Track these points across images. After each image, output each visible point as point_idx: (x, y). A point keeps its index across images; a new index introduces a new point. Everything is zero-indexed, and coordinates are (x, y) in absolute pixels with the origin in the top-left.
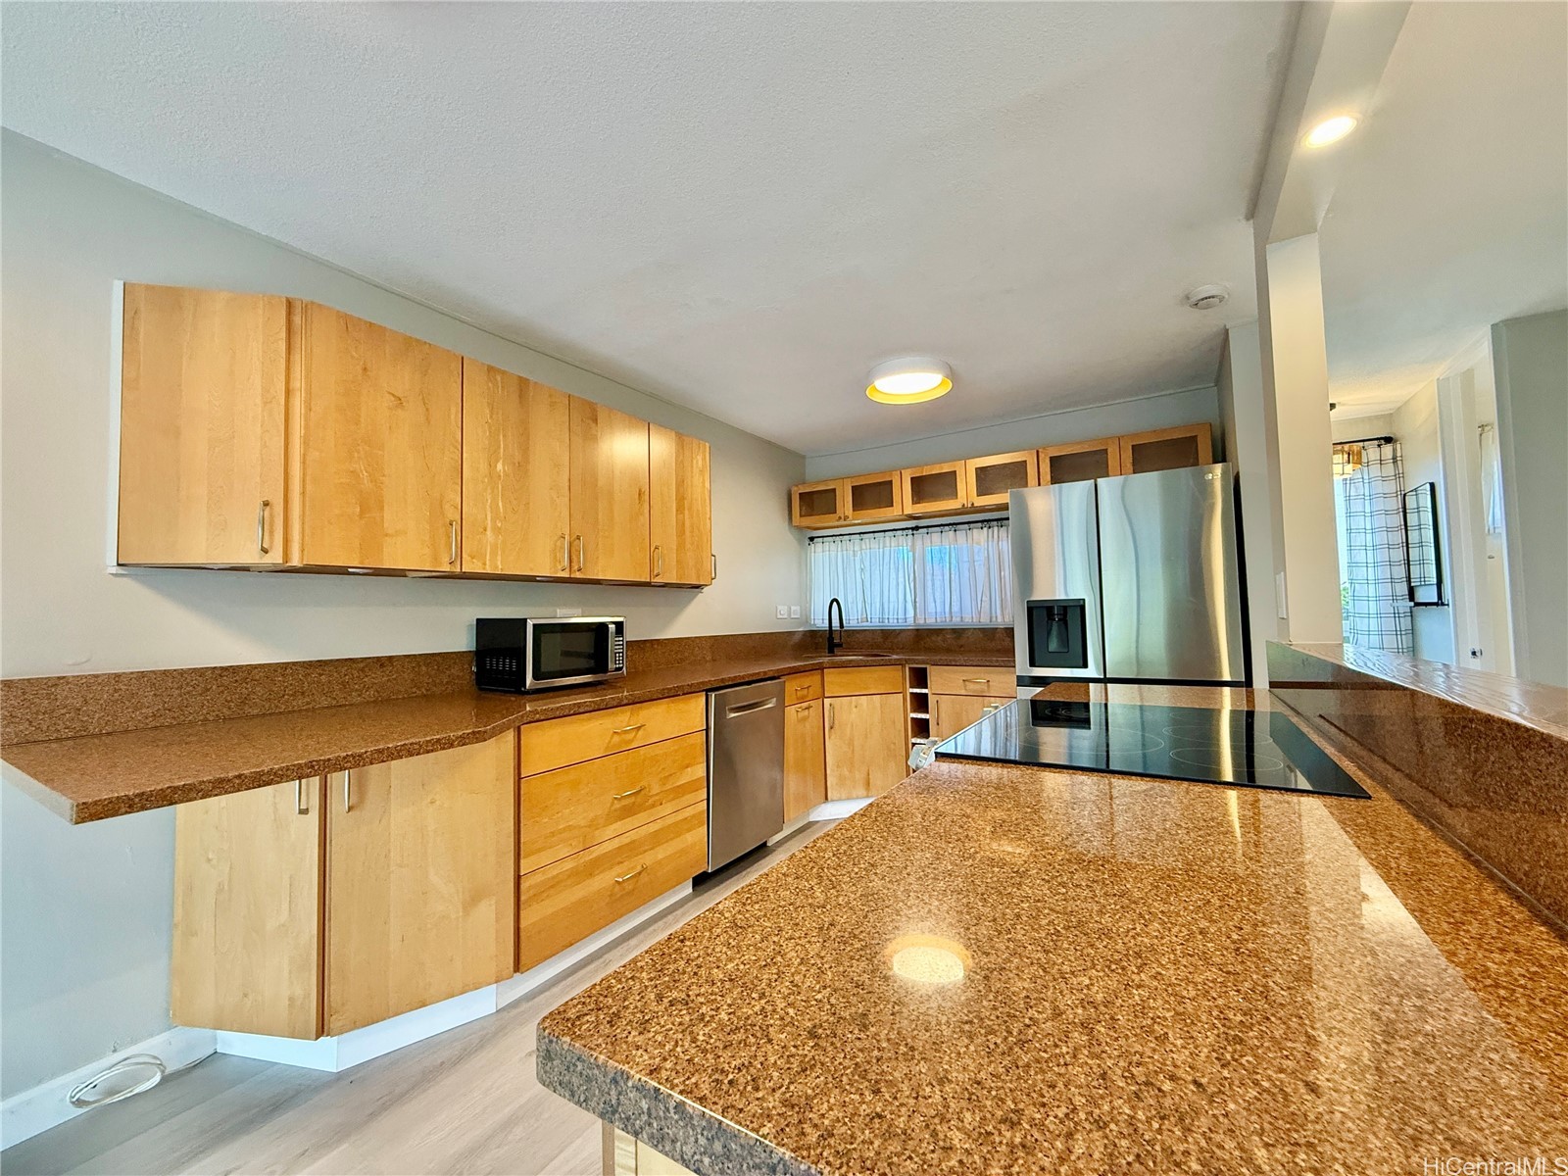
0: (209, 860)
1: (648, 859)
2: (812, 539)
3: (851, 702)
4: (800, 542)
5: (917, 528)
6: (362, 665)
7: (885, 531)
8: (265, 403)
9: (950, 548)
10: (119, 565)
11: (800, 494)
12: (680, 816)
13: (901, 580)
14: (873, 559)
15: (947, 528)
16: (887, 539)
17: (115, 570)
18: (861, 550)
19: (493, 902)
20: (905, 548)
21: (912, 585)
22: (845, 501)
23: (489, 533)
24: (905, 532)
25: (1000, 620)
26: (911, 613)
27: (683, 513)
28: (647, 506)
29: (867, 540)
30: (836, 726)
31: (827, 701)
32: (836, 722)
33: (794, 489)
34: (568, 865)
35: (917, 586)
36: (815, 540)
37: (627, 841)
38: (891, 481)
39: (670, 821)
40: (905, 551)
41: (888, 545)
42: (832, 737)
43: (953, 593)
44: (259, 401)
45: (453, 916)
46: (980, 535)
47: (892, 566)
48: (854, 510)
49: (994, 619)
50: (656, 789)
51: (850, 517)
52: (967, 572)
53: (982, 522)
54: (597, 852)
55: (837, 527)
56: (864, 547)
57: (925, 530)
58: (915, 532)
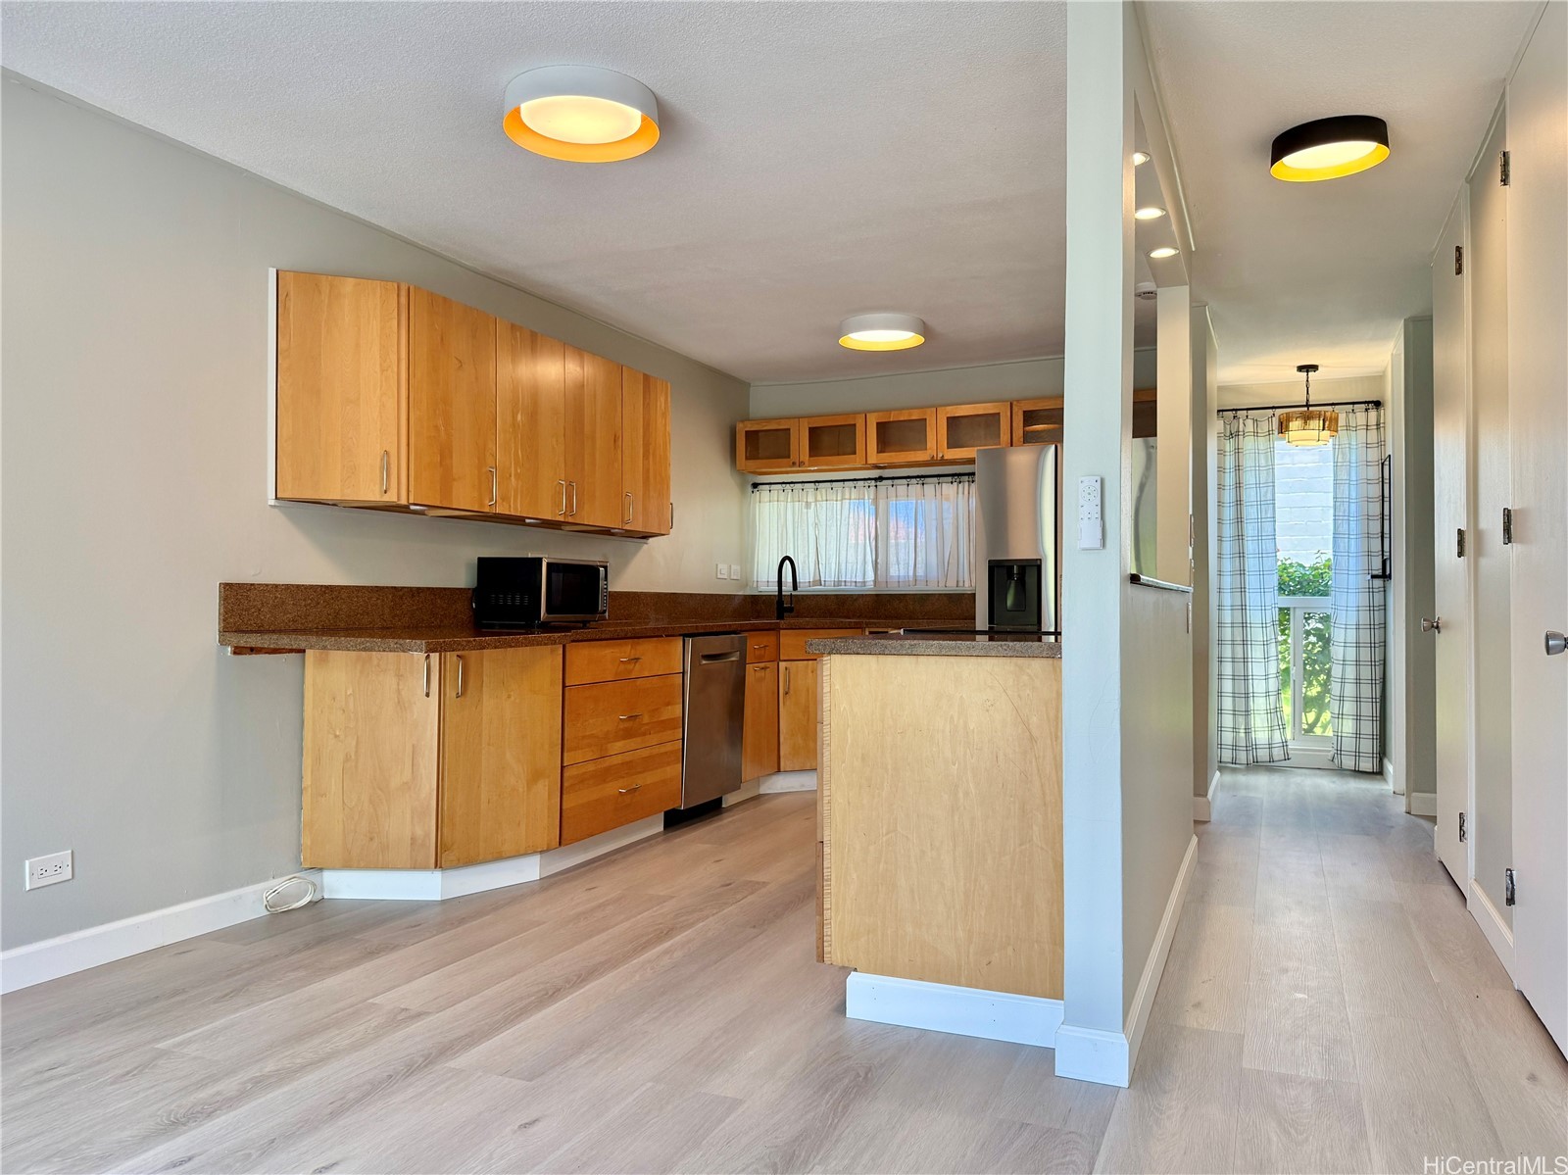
0: (336, 736)
1: (640, 780)
2: (755, 485)
3: (807, 667)
4: (742, 487)
5: (881, 479)
6: (401, 593)
7: (844, 481)
8: (382, 371)
9: (917, 503)
10: (276, 498)
11: (746, 432)
12: (663, 749)
13: (861, 538)
14: (829, 514)
15: (914, 481)
16: (847, 490)
17: (272, 502)
18: (816, 501)
19: (547, 783)
20: (866, 501)
21: (874, 544)
22: (801, 443)
23: (513, 478)
24: (867, 483)
25: (967, 584)
26: (870, 576)
27: (648, 459)
28: (619, 452)
29: (824, 491)
30: (791, 692)
31: (782, 665)
32: (791, 688)
33: (740, 426)
34: (591, 767)
35: (880, 545)
36: (761, 487)
37: (628, 759)
38: (855, 425)
39: (656, 750)
40: (867, 505)
41: (847, 496)
42: (788, 703)
43: (919, 553)
44: (378, 369)
45: (521, 790)
46: (949, 489)
47: (851, 520)
48: (810, 456)
49: (961, 584)
50: (646, 719)
51: (807, 463)
52: (934, 531)
53: (953, 475)
54: (608, 762)
55: (787, 473)
56: (819, 498)
57: (890, 482)
58: (878, 483)
